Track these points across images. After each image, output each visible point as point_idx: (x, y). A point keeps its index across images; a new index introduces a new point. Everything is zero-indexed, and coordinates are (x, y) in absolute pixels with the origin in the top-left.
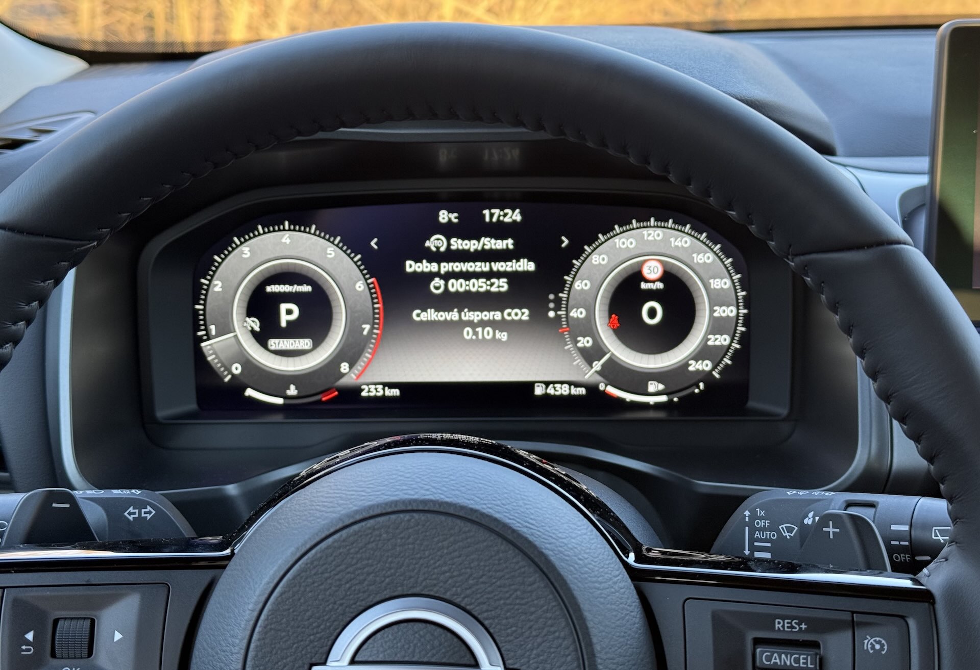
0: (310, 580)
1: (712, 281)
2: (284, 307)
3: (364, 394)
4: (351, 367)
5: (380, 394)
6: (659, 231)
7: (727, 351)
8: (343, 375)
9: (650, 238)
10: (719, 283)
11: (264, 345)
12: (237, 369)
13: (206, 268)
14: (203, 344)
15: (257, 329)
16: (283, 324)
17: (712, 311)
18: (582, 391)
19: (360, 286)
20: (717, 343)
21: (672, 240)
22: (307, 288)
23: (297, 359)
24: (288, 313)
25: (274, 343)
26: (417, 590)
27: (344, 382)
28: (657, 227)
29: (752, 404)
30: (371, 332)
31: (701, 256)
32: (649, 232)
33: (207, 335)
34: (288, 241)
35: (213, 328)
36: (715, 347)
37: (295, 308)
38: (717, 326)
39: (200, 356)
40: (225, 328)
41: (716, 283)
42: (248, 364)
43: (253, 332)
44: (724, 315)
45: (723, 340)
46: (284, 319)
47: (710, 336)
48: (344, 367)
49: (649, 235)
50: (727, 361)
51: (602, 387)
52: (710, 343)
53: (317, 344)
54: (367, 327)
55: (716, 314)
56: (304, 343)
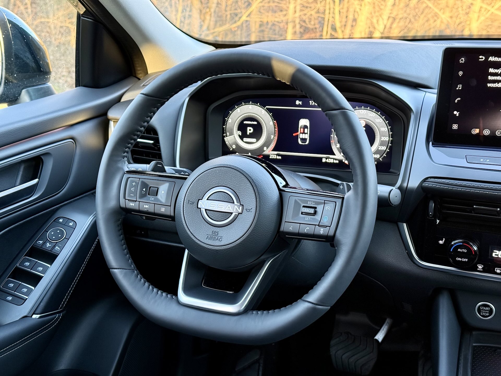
0: (200, 181)
1: (381, 128)
2: (249, 128)
3: (270, 157)
4: (267, 149)
5: (275, 158)
6: (365, 111)
7: (385, 152)
8: (265, 151)
9: (362, 113)
10: (383, 129)
11: (242, 140)
12: (234, 147)
13: (227, 115)
14: (225, 138)
15: (240, 135)
16: (248, 134)
17: (381, 138)
18: (337, 162)
19: (271, 123)
20: (382, 149)
21: (369, 114)
22: (255, 123)
23: (251, 145)
24: (250, 130)
25: (245, 139)
26: (223, 185)
27: (265, 153)
28: (364, 109)
29: (391, 170)
30: (274, 138)
31: (378, 120)
32: (362, 111)
33: (226, 135)
34: (251, 108)
35: (228, 134)
36: (381, 150)
37: (252, 129)
38: (382, 144)
39: (224, 142)
40: (231, 134)
41: (382, 129)
42: (237, 145)
43: (239, 135)
44: (385, 140)
45: (384, 148)
46: (248, 132)
47: (379, 147)
48: (265, 148)
49: (361, 112)
50: (385, 155)
51: (344, 161)
52: (379, 149)
53: (257, 141)
54: (272, 136)
55: (382, 139)
56: (254, 140)
